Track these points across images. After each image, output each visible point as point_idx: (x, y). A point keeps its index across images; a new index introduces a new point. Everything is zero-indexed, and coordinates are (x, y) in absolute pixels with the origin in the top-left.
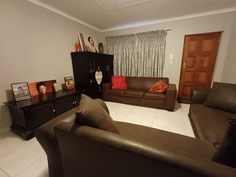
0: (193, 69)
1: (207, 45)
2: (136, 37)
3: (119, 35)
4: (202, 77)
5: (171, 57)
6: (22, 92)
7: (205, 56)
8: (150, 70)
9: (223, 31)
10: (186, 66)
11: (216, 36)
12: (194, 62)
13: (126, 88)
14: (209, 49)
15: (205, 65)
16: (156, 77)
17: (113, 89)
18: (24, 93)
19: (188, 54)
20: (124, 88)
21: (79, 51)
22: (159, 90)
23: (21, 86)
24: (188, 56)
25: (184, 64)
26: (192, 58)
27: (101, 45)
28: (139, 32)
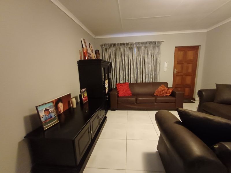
0: (182, 74)
1: (190, 55)
2: (135, 45)
3: (117, 42)
4: (188, 80)
5: (166, 64)
6: (49, 115)
7: (189, 64)
8: (148, 76)
9: (200, 46)
10: (176, 71)
11: (195, 49)
12: (182, 68)
13: (131, 95)
14: (192, 58)
15: (190, 70)
16: (155, 82)
17: (121, 97)
18: (51, 117)
19: (178, 62)
20: (129, 95)
21: (86, 59)
22: (167, 93)
23: (47, 108)
24: (177, 64)
25: (175, 70)
26: (180, 65)
27: (97, 52)
28: (137, 42)
